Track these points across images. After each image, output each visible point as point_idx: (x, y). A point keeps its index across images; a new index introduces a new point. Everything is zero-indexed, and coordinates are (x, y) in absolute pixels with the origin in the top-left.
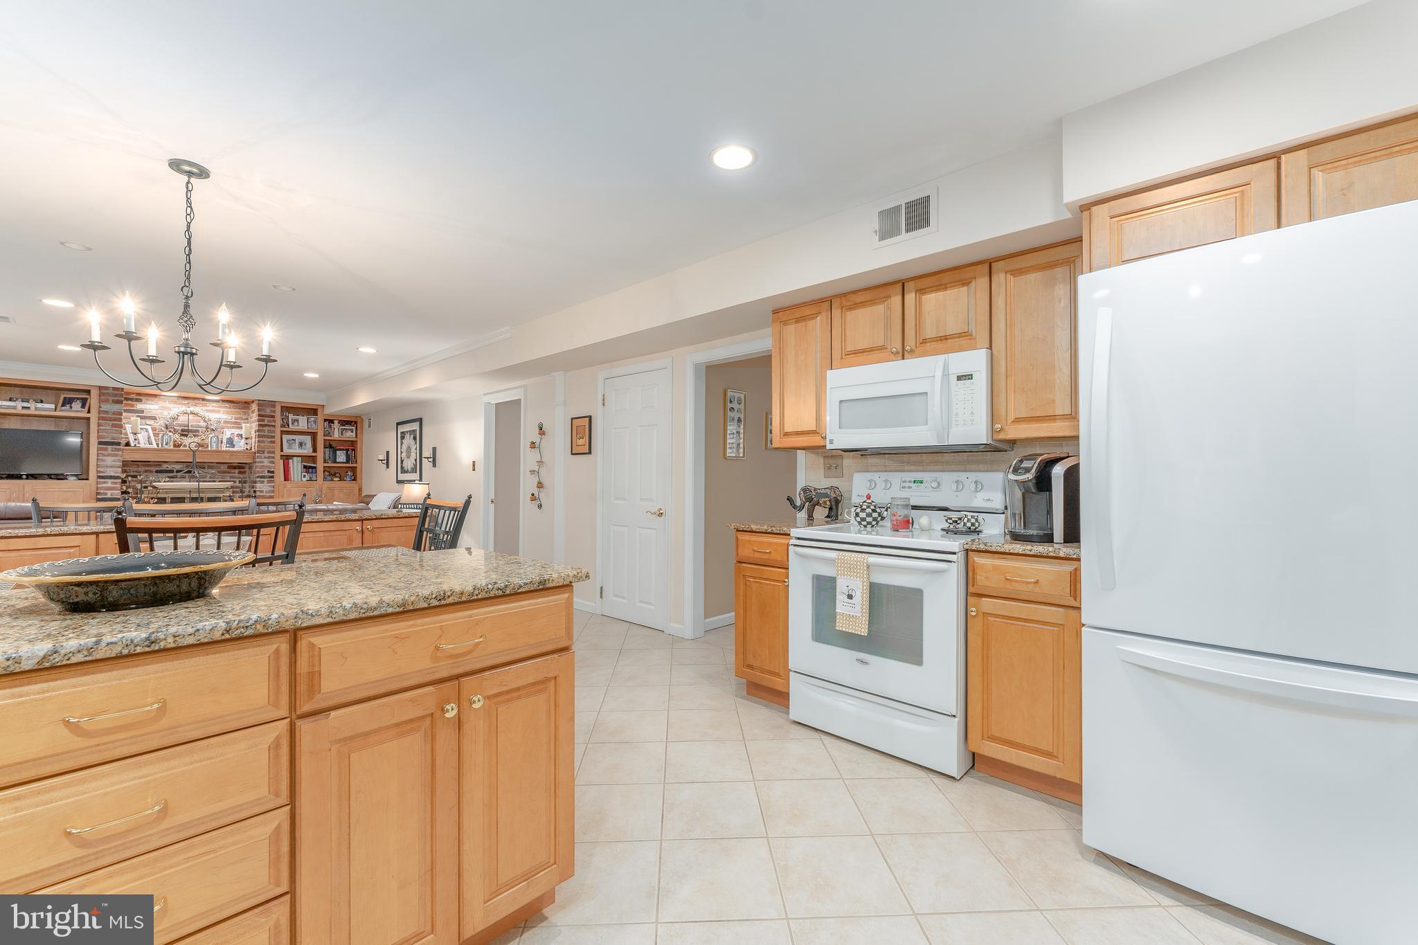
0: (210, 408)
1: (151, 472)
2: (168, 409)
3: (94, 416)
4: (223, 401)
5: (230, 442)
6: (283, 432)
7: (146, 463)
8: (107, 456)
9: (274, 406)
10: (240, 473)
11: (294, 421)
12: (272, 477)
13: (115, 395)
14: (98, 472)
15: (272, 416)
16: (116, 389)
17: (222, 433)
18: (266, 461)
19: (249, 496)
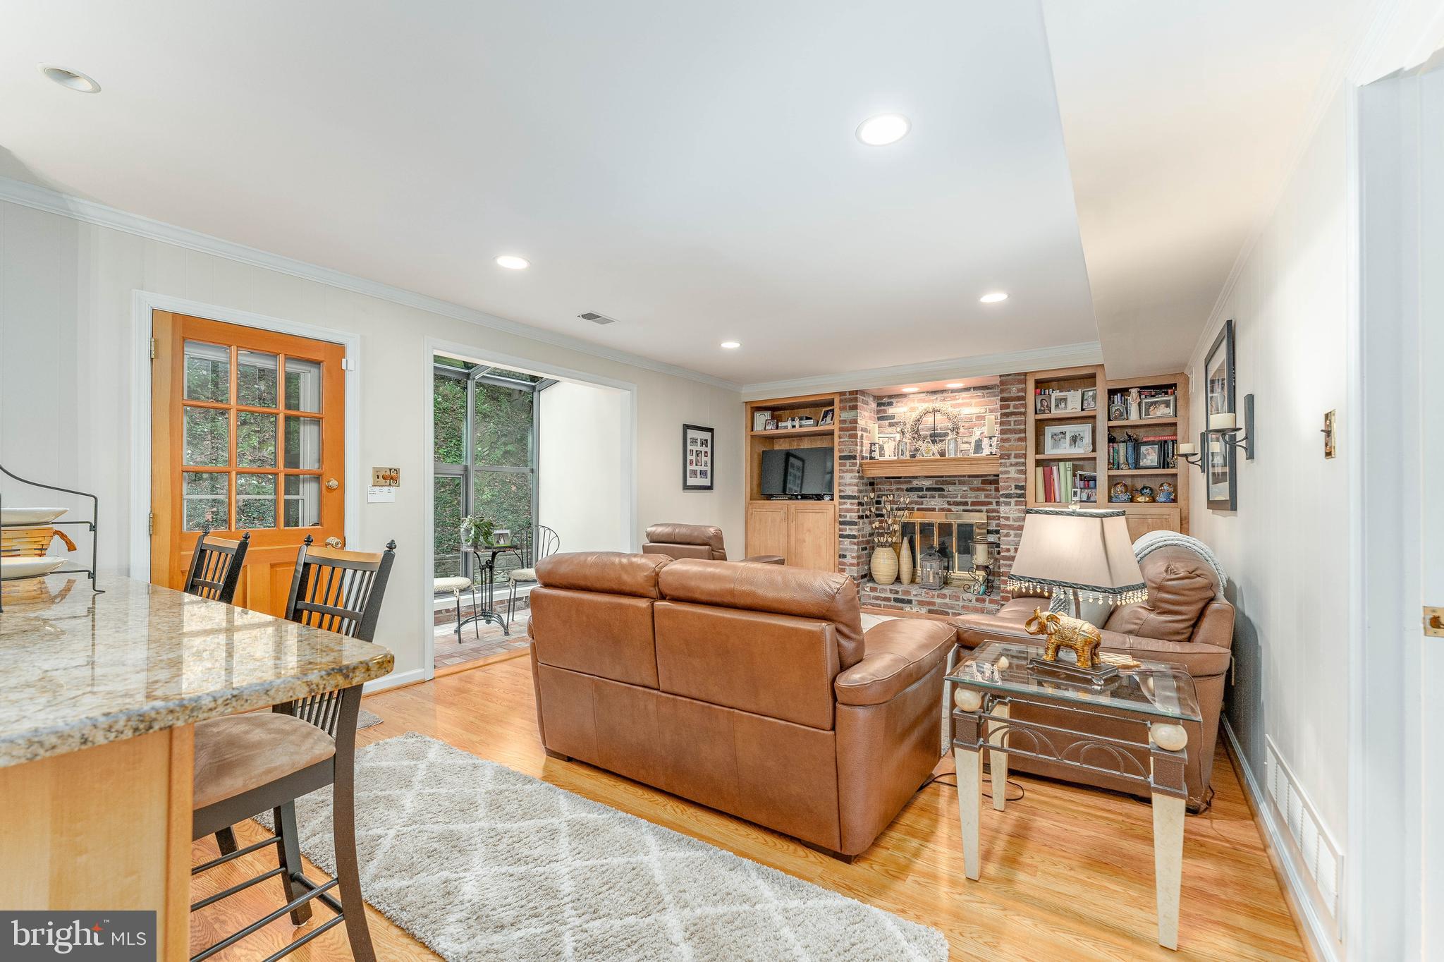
0: (960, 401)
1: (902, 490)
2: (913, 409)
3: (836, 428)
4: (975, 388)
5: (978, 445)
6: (1040, 425)
7: (896, 479)
8: (846, 472)
9: (1025, 382)
10: (993, 490)
11: (1060, 401)
13: (851, 400)
14: (840, 491)
15: (1023, 398)
16: (851, 393)
17: (971, 434)
18: (1012, 470)
19: (1000, 526)
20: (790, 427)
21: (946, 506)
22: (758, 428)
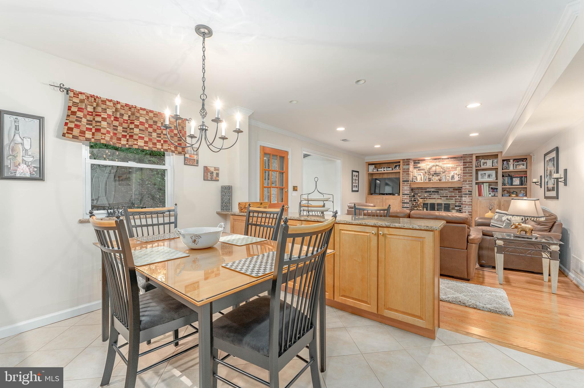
0: (445, 162)
1: (423, 192)
2: (428, 165)
3: (401, 171)
4: (451, 158)
5: (453, 177)
6: (477, 171)
7: (421, 188)
8: (405, 186)
9: (472, 157)
10: (459, 192)
11: (484, 163)
12: (471, 194)
13: (407, 162)
14: (403, 192)
15: (471, 162)
16: (407, 159)
17: (449, 173)
18: (467, 186)
19: (462, 204)
20: (383, 170)
21: (440, 197)
22: (370, 171)
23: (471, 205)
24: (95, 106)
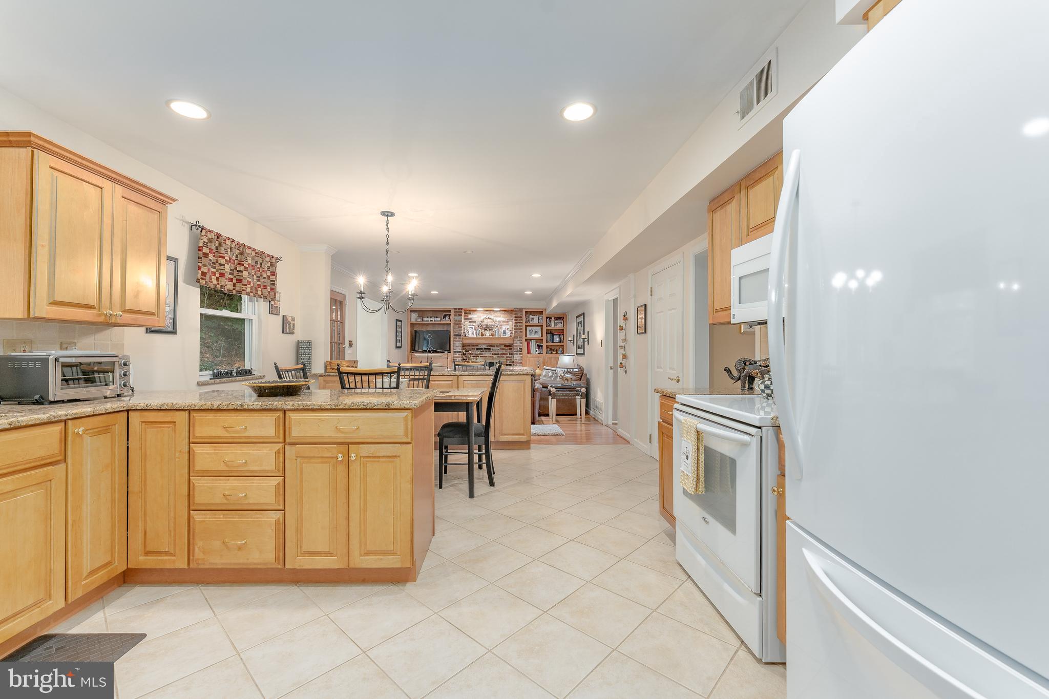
0: (497, 315)
1: (474, 349)
2: (480, 317)
3: (452, 323)
4: (502, 311)
5: (504, 332)
6: (526, 326)
7: (473, 345)
8: (456, 341)
9: (522, 311)
10: (510, 349)
11: (532, 319)
12: (521, 351)
13: (458, 312)
14: (454, 349)
15: (522, 317)
16: (459, 309)
17: (501, 328)
18: (518, 342)
19: (513, 362)
20: (430, 321)
21: (491, 355)
22: (413, 320)
23: (521, 363)
24: (217, 245)
